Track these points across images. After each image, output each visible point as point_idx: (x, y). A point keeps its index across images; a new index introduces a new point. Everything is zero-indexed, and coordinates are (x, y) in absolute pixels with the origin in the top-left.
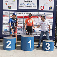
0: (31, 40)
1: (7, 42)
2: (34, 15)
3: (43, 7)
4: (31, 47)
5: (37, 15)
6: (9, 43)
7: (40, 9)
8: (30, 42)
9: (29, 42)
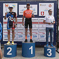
0: (32, 47)
1: (8, 49)
2: (34, 21)
4: (32, 53)
6: (9, 49)
7: (40, 15)
8: (31, 48)
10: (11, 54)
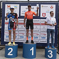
0: (33, 48)
2: (36, 22)
3: (45, 14)
5: (39, 22)
7: (41, 16)
9: (31, 50)
10: (12, 55)
